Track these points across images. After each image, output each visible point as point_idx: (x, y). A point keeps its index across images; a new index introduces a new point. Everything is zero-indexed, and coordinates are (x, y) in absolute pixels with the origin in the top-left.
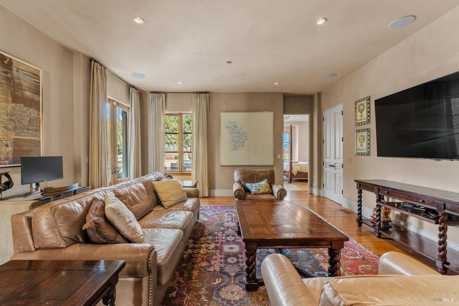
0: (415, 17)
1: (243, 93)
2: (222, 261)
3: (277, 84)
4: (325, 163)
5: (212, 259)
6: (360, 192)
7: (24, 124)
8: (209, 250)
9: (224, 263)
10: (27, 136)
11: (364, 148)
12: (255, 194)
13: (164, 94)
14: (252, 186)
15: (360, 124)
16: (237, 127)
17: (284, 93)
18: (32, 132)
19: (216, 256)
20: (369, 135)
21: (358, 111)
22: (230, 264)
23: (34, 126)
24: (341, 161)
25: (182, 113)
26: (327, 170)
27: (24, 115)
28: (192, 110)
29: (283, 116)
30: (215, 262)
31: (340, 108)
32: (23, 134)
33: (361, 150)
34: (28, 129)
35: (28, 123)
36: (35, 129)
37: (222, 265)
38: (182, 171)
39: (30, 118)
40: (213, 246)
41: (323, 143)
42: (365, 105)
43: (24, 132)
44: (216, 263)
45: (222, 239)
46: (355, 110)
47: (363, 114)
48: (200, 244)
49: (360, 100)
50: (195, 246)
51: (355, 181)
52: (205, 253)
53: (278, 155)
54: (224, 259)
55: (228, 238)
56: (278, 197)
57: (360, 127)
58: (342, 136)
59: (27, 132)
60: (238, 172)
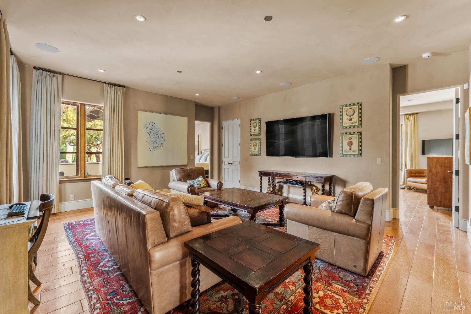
0: (291, 84)
1: (160, 95)
3: (198, 95)
4: (223, 162)
6: (261, 178)
11: (257, 151)
12: (199, 188)
13: (61, 76)
14: (193, 182)
15: (254, 135)
16: (155, 128)
17: (195, 102)
20: (260, 143)
21: (252, 126)
24: (239, 160)
25: (86, 104)
26: (225, 166)
28: (103, 103)
29: (194, 122)
31: (238, 122)
33: (255, 152)
38: (85, 177)
41: (222, 146)
42: (258, 123)
46: (250, 125)
47: (256, 128)
49: (254, 120)
51: (259, 172)
53: (191, 156)
56: (217, 188)
57: (254, 137)
58: (239, 142)
60: (177, 171)
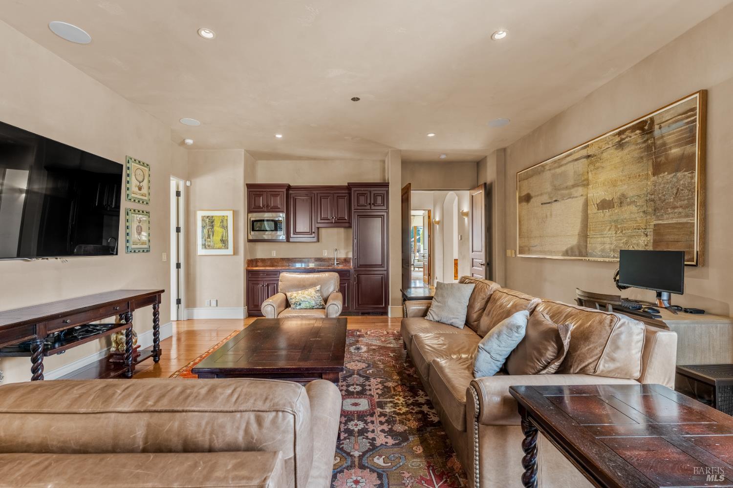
2: (368, 388)
5: (381, 390)
7: (667, 201)
8: (391, 402)
9: (365, 385)
10: (672, 218)
18: (680, 210)
19: (377, 393)
22: (357, 385)
23: (684, 200)
27: (668, 188)
30: (377, 387)
32: (665, 216)
34: (674, 208)
35: (674, 198)
36: (686, 204)
37: (367, 383)
39: (678, 189)
40: (388, 409)
43: (667, 212)
44: (376, 385)
45: (372, 422)
48: (412, 413)
50: (419, 409)
52: (396, 398)
54: (366, 390)
55: (361, 425)
59: (672, 213)
